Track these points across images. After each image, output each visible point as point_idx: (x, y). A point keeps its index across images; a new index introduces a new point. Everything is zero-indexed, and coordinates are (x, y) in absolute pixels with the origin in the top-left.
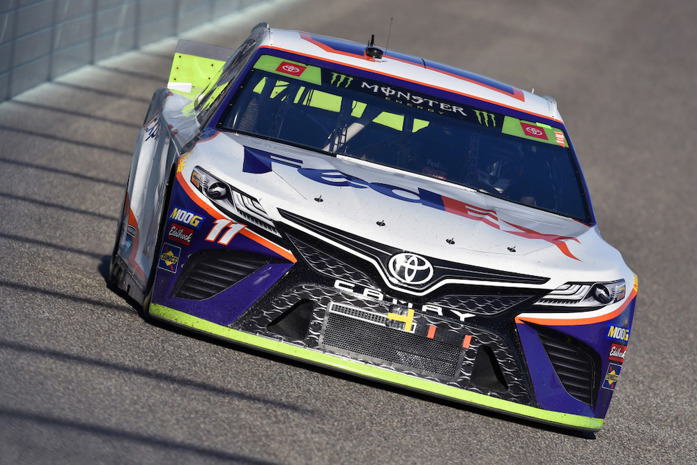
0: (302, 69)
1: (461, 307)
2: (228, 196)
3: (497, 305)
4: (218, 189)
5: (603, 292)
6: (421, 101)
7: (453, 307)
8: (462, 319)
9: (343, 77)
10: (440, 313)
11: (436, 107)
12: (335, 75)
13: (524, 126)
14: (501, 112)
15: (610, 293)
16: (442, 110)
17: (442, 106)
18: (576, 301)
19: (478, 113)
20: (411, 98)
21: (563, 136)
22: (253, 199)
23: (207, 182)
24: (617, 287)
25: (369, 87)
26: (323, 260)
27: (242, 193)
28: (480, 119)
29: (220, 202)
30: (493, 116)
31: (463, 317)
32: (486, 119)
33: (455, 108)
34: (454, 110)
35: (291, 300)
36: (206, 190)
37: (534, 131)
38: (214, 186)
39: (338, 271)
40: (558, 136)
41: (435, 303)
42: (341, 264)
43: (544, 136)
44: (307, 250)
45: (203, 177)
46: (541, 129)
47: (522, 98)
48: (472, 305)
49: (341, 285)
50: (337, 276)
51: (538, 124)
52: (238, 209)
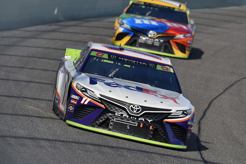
0: (103, 55)
1: (149, 118)
2: (86, 91)
3: (158, 117)
4: (83, 89)
5: (186, 113)
6: (135, 62)
7: (147, 118)
8: (149, 122)
9: (114, 56)
10: (144, 120)
11: (139, 63)
12: (112, 56)
13: (162, 67)
14: (156, 64)
15: (188, 113)
16: (140, 64)
17: (140, 63)
18: (179, 115)
19: (150, 64)
20: (132, 61)
21: (172, 69)
22: (93, 92)
23: (80, 87)
24: (189, 111)
25: (121, 59)
26: (112, 107)
27: (90, 90)
28: (150, 66)
29: (84, 93)
30: (154, 65)
31: (150, 121)
32: (152, 66)
33: (144, 63)
34: (144, 64)
35: (104, 118)
36: (80, 90)
37: (165, 68)
38: (82, 89)
39: (116, 110)
40: (171, 69)
41: (142, 118)
42: (117, 108)
43: (167, 70)
44: (108, 105)
45: (79, 86)
46: (167, 68)
47: (161, 59)
48: (152, 118)
49: (117, 114)
50: (116, 111)
51: (166, 67)
52: (89, 95)
